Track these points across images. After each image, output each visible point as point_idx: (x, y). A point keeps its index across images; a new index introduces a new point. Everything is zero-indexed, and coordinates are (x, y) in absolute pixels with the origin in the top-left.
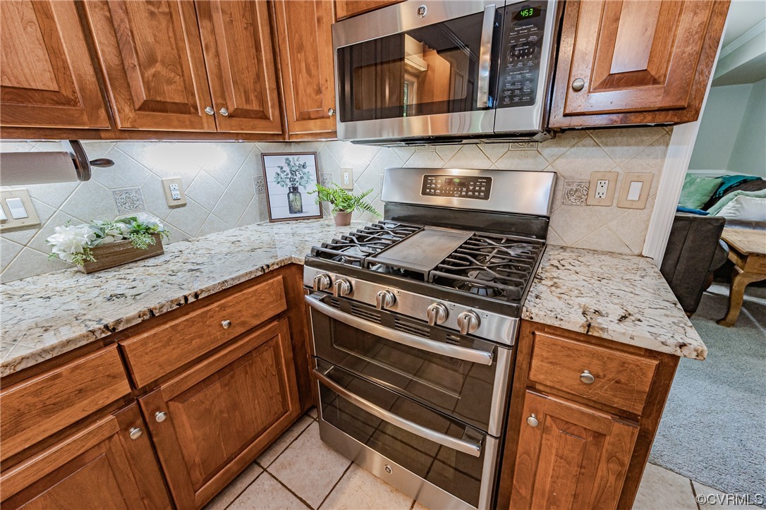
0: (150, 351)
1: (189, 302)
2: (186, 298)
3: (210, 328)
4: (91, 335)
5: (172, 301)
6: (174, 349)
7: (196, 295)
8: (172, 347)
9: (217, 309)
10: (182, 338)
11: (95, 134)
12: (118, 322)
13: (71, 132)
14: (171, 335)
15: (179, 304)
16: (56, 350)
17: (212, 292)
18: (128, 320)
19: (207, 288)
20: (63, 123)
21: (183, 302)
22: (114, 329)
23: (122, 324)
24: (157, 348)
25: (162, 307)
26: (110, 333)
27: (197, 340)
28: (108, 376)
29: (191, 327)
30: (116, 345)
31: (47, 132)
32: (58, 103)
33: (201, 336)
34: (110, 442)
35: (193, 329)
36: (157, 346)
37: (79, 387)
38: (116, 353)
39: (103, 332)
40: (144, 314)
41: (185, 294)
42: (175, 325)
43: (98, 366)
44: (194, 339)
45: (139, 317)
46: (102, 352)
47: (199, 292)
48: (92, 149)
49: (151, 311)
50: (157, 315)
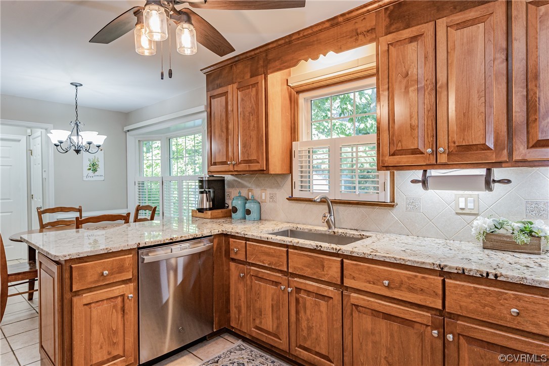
0: (458, 294)
1: (489, 277)
2: (488, 274)
3: (502, 307)
4: (432, 265)
5: (478, 271)
6: (471, 303)
7: (496, 276)
8: (470, 301)
9: (512, 296)
10: (479, 299)
11: (499, 164)
12: (446, 266)
13: (486, 164)
14: (472, 292)
15: (482, 275)
16: (419, 264)
17: (509, 280)
18: (450, 268)
19: (506, 275)
20: (482, 160)
21: (485, 275)
22: (442, 268)
23: (447, 268)
24: (462, 295)
25: (470, 271)
26: (440, 269)
27: (490, 309)
28: (434, 292)
29: (487, 296)
30: (443, 278)
31: (475, 165)
32: (483, 150)
33: (493, 308)
34: (426, 328)
35: (488, 299)
36: (462, 293)
37: (422, 288)
38: (441, 282)
39: (437, 267)
40: (459, 269)
41: (488, 270)
42: (476, 288)
43: (432, 283)
44: (487, 306)
45: (456, 269)
46: (436, 277)
47: (499, 275)
48: (498, 173)
49: (463, 270)
50: (466, 274)
